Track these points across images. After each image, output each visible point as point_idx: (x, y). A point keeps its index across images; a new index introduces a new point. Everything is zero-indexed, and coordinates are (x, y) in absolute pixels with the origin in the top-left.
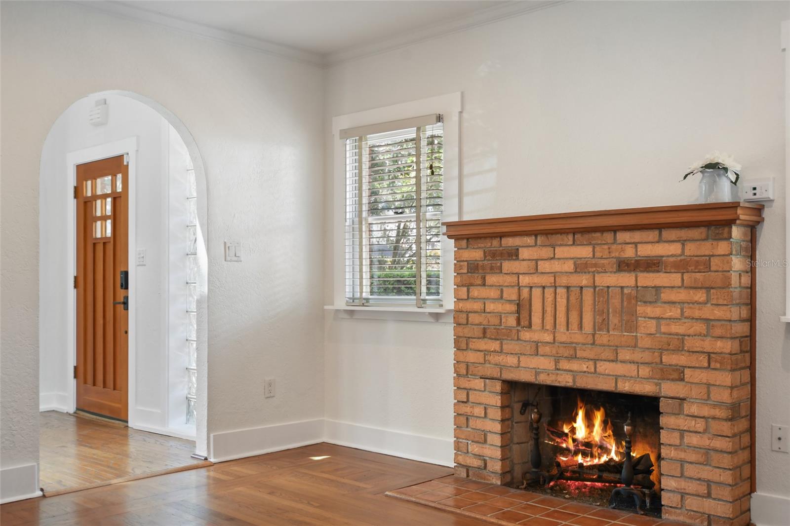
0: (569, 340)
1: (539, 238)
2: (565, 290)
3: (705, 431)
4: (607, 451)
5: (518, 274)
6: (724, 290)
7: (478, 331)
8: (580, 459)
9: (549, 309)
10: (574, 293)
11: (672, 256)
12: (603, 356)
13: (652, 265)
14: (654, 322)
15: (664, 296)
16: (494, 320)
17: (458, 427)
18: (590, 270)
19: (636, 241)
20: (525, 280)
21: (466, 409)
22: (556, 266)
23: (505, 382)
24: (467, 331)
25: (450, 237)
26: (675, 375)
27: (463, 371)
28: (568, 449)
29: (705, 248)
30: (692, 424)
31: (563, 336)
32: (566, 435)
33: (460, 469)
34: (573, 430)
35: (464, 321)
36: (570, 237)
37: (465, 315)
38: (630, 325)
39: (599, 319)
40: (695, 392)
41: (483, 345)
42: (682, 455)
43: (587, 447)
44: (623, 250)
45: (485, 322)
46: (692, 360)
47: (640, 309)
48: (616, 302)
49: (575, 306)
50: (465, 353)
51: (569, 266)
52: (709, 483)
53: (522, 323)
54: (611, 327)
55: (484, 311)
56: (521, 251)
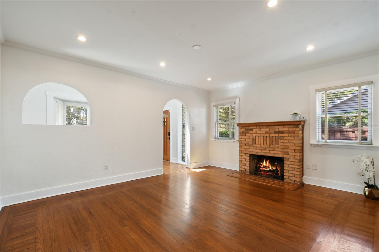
0: (264, 147)
1: (257, 127)
2: (263, 137)
3: (294, 164)
4: (270, 168)
5: (253, 134)
6: (298, 137)
7: (244, 145)
8: (264, 169)
9: (260, 140)
10: (265, 138)
11: (286, 131)
12: (272, 150)
13: (282, 132)
14: (282, 143)
15: (285, 138)
16: (248, 143)
17: (240, 163)
18: (269, 133)
19: (279, 128)
20: (254, 135)
21: (241, 159)
22: (261, 132)
23: (250, 154)
24: (242, 145)
25: (238, 126)
26: (287, 154)
27: (241, 152)
28: (262, 167)
29: (294, 129)
30: (291, 163)
31: (262, 146)
32: (262, 165)
34: (263, 164)
35: (241, 143)
36: (264, 127)
37: (241, 142)
38: (277, 143)
39: (270, 143)
40: (291, 157)
41: (245, 147)
42: (289, 169)
43: (266, 167)
44: (276, 129)
45: (246, 143)
46: (291, 151)
47: (279, 141)
48: (274, 139)
49: (265, 140)
50: (241, 149)
51: (264, 132)
52: (294, 174)
53: (254, 143)
54: (273, 144)
55: (245, 141)
56: (253, 129)
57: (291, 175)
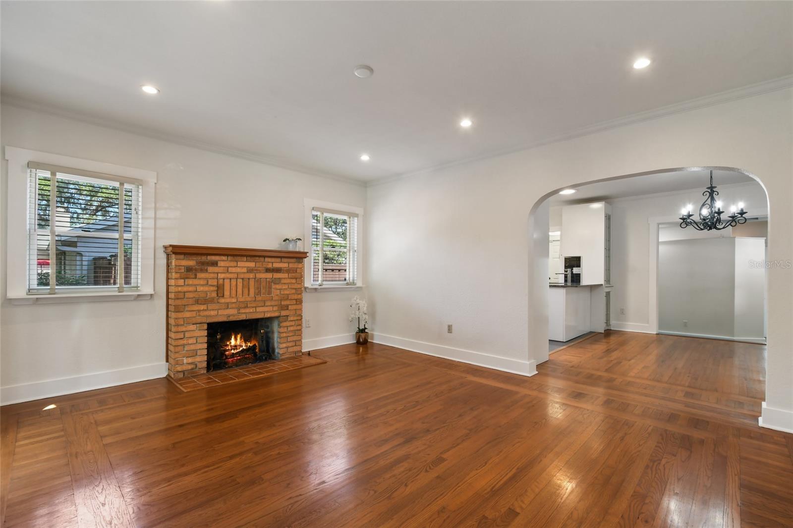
0: (244, 300)
1: (229, 257)
2: (241, 280)
5: (218, 273)
7: (191, 301)
10: (246, 282)
11: (285, 267)
12: (259, 305)
13: (278, 270)
14: (279, 291)
15: (282, 281)
16: (203, 295)
18: (254, 272)
19: (273, 261)
20: (221, 276)
21: (183, 342)
22: (239, 270)
23: (209, 324)
27: (181, 322)
29: (295, 266)
31: (240, 299)
33: (179, 374)
35: (182, 297)
36: (245, 258)
38: (270, 293)
39: (257, 291)
40: (292, 313)
41: (196, 307)
42: (288, 335)
44: (268, 265)
45: (197, 296)
47: (273, 286)
48: (264, 284)
49: (246, 286)
50: (182, 313)
51: (245, 270)
53: (219, 295)
54: (262, 294)
55: (196, 291)
56: (219, 262)
57: (290, 344)
